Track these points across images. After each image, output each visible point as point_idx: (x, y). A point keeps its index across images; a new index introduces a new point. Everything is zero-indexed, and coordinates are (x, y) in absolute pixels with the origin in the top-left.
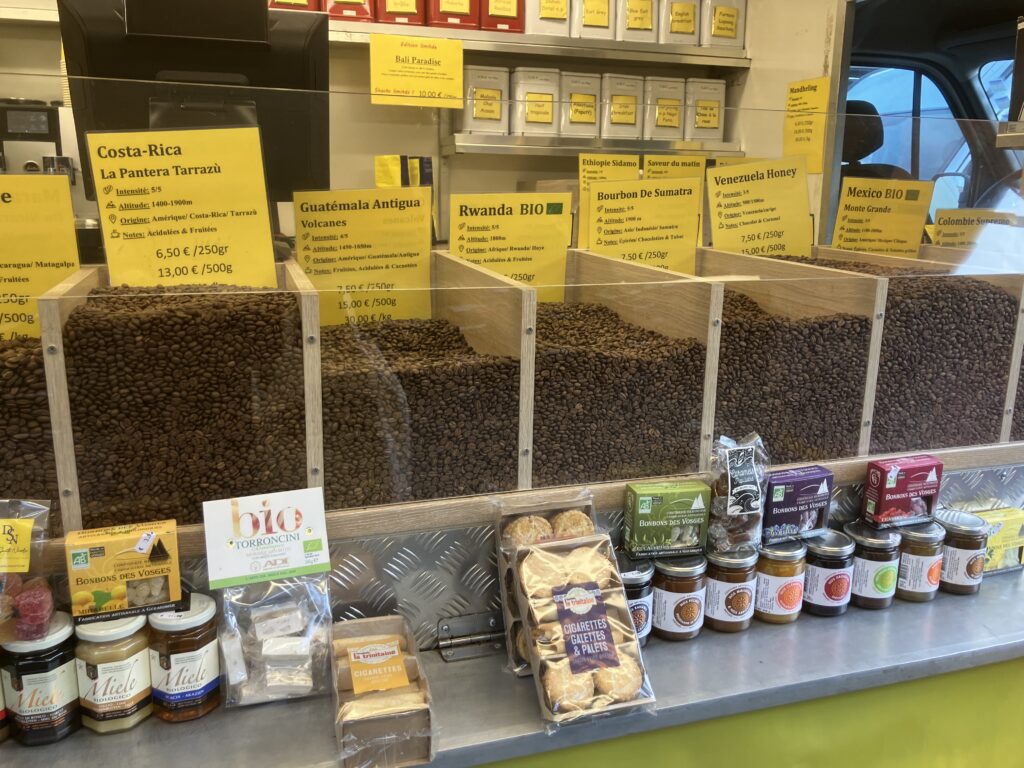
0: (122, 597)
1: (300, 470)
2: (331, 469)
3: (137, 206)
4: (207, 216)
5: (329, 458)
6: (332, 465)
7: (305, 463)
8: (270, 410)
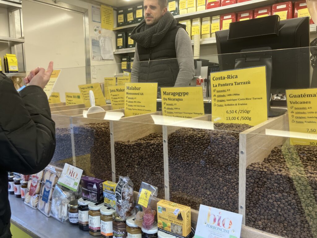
0: (170, 227)
1: (236, 205)
2: (248, 209)
3: (222, 96)
4: (244, 99)
5: (248, 204)
6: (249, 207)
7: (238, 202)
8: (226, 177)
